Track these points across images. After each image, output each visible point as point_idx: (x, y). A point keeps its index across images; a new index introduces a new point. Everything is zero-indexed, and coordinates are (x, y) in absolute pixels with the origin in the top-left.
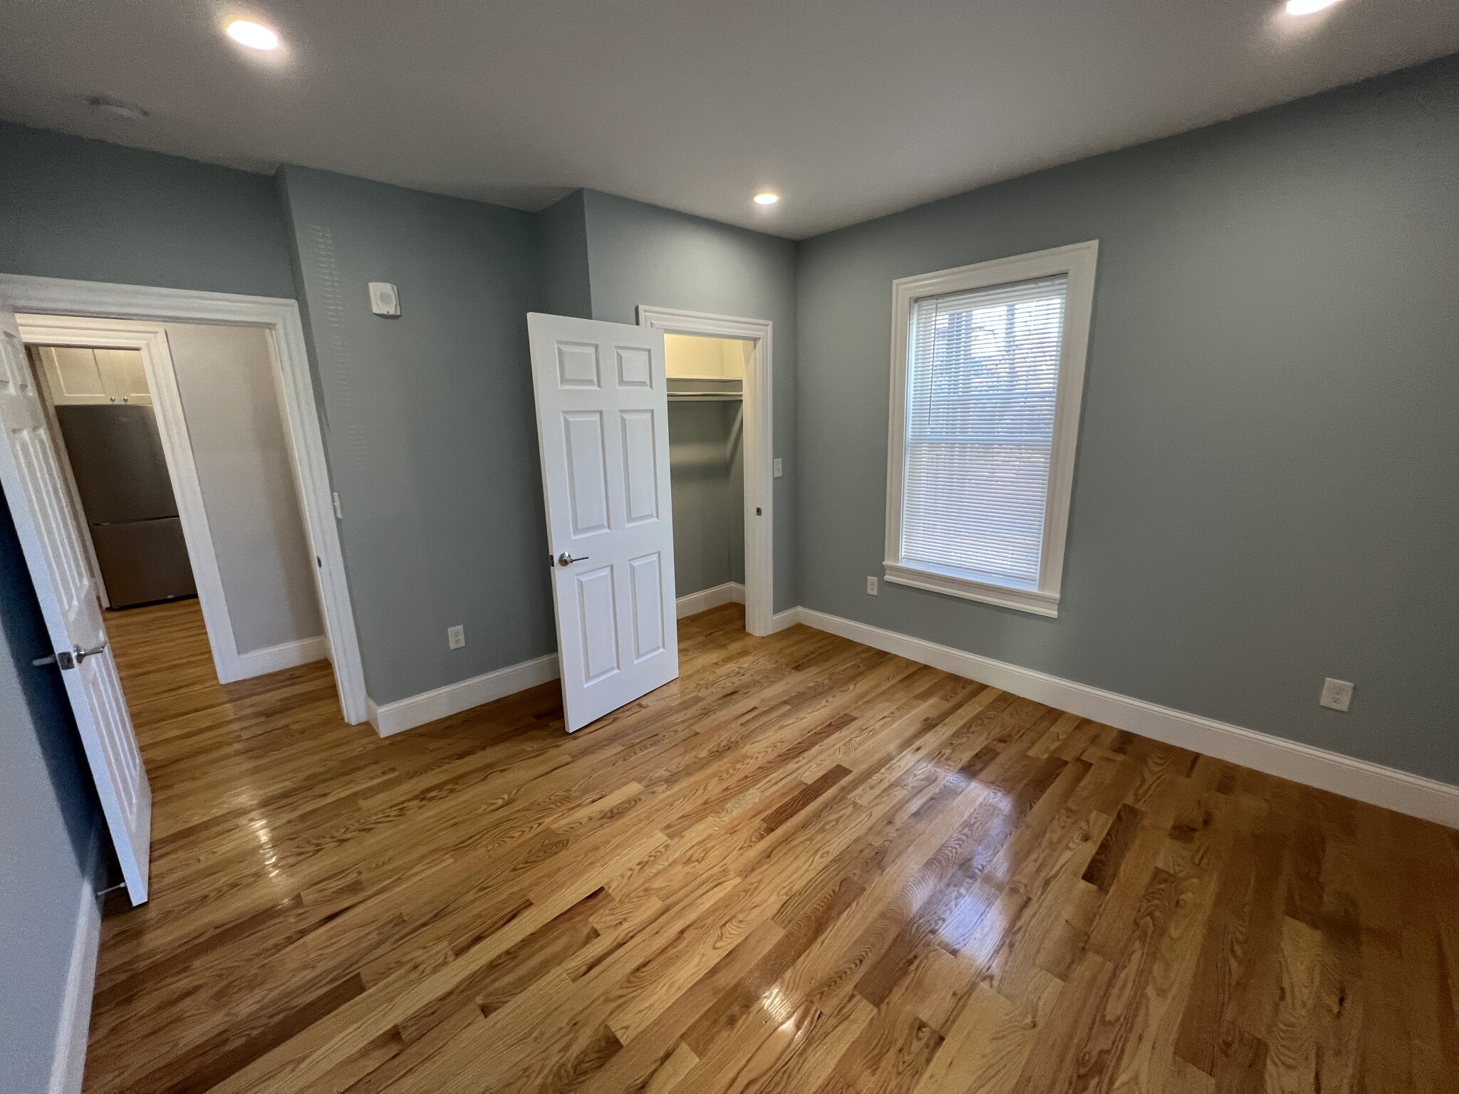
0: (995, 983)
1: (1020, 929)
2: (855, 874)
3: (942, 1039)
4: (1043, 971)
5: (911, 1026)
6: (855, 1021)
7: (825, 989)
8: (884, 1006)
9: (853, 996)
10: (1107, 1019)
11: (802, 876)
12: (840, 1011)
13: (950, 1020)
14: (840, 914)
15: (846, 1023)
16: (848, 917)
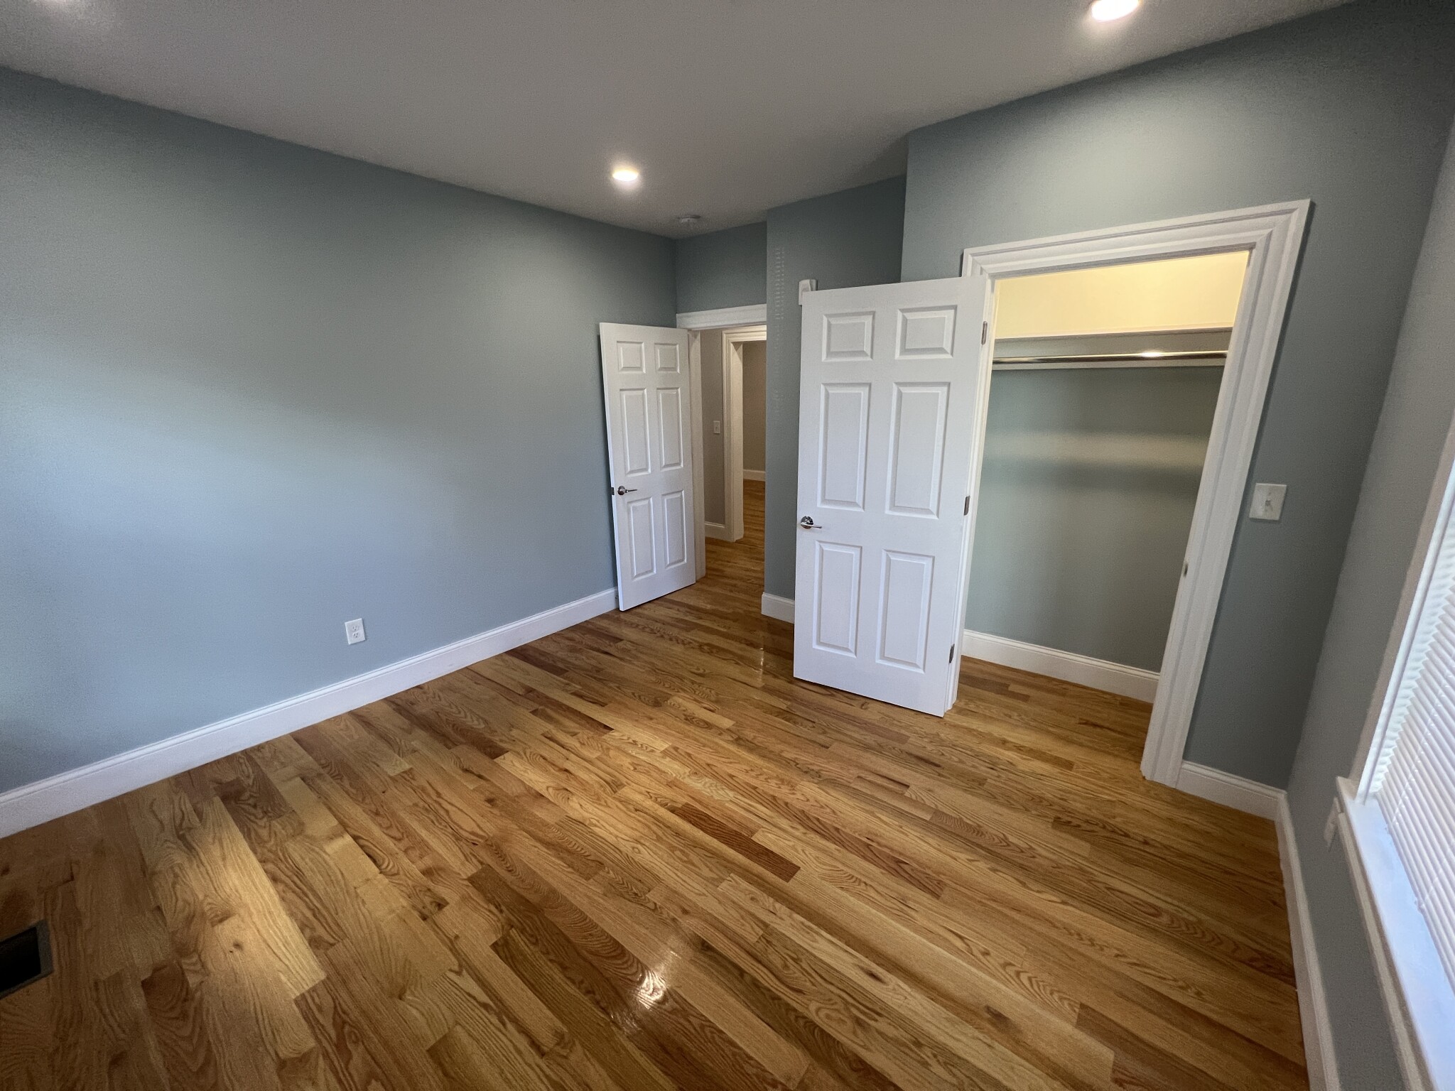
0: (452, 976)
1: (504, 1024)
2: (608, 873)
3: (424, 918)
4: (447, 1031)
5: (443, 899)
6: (463, 864)
7: (494, 848)
8: (466, 883)
9: (482, 863)
10: (373, 1081)
11: (611, 833)
12: (474, 855)
13: (436, 927)
14: (562, 859)
15: (463, 858)
16: (558, 865)
